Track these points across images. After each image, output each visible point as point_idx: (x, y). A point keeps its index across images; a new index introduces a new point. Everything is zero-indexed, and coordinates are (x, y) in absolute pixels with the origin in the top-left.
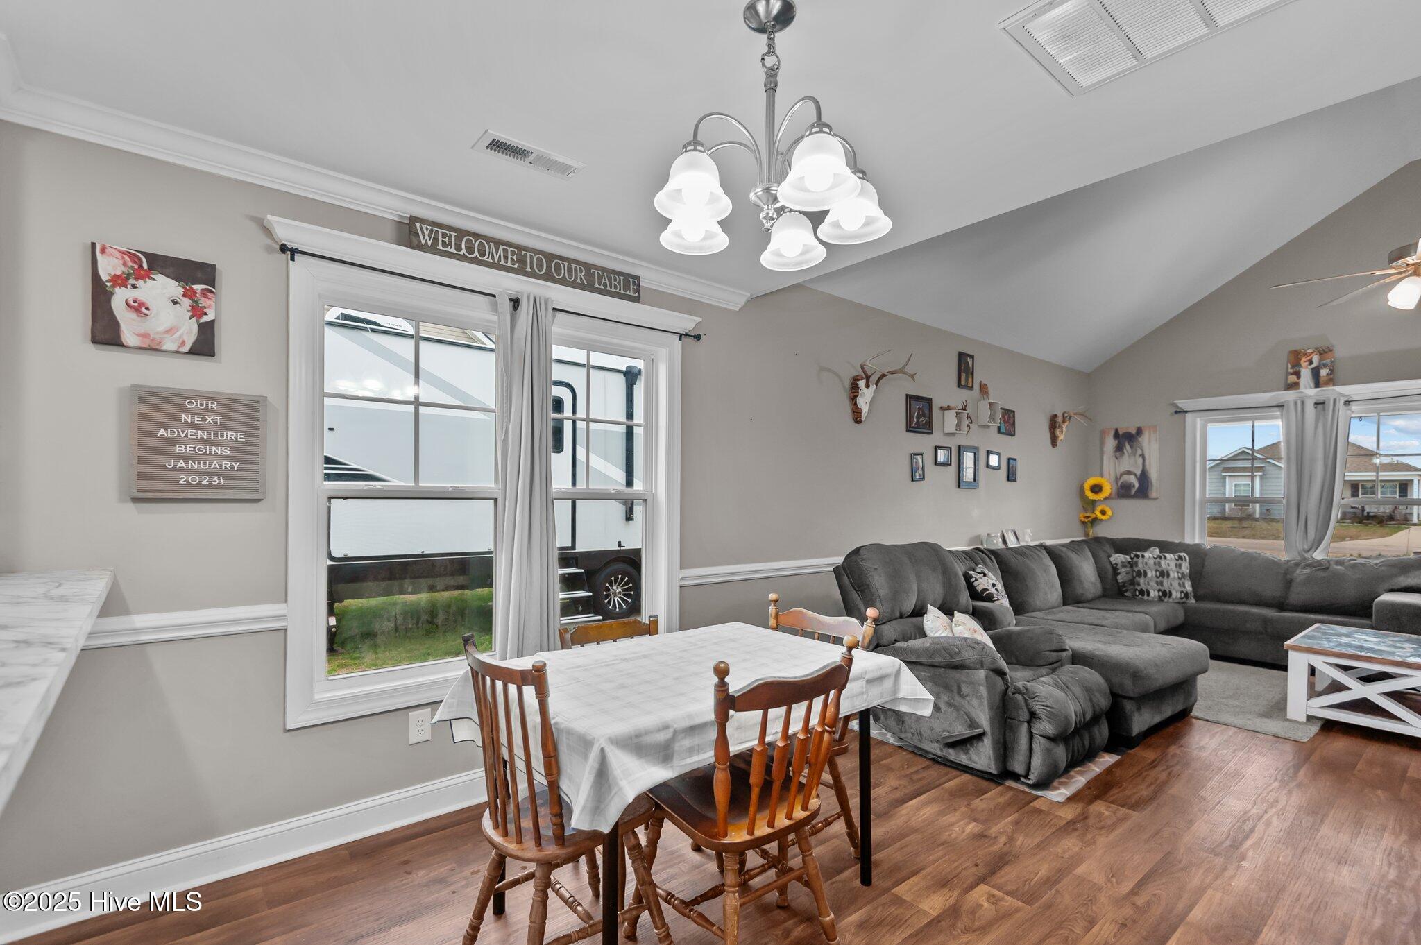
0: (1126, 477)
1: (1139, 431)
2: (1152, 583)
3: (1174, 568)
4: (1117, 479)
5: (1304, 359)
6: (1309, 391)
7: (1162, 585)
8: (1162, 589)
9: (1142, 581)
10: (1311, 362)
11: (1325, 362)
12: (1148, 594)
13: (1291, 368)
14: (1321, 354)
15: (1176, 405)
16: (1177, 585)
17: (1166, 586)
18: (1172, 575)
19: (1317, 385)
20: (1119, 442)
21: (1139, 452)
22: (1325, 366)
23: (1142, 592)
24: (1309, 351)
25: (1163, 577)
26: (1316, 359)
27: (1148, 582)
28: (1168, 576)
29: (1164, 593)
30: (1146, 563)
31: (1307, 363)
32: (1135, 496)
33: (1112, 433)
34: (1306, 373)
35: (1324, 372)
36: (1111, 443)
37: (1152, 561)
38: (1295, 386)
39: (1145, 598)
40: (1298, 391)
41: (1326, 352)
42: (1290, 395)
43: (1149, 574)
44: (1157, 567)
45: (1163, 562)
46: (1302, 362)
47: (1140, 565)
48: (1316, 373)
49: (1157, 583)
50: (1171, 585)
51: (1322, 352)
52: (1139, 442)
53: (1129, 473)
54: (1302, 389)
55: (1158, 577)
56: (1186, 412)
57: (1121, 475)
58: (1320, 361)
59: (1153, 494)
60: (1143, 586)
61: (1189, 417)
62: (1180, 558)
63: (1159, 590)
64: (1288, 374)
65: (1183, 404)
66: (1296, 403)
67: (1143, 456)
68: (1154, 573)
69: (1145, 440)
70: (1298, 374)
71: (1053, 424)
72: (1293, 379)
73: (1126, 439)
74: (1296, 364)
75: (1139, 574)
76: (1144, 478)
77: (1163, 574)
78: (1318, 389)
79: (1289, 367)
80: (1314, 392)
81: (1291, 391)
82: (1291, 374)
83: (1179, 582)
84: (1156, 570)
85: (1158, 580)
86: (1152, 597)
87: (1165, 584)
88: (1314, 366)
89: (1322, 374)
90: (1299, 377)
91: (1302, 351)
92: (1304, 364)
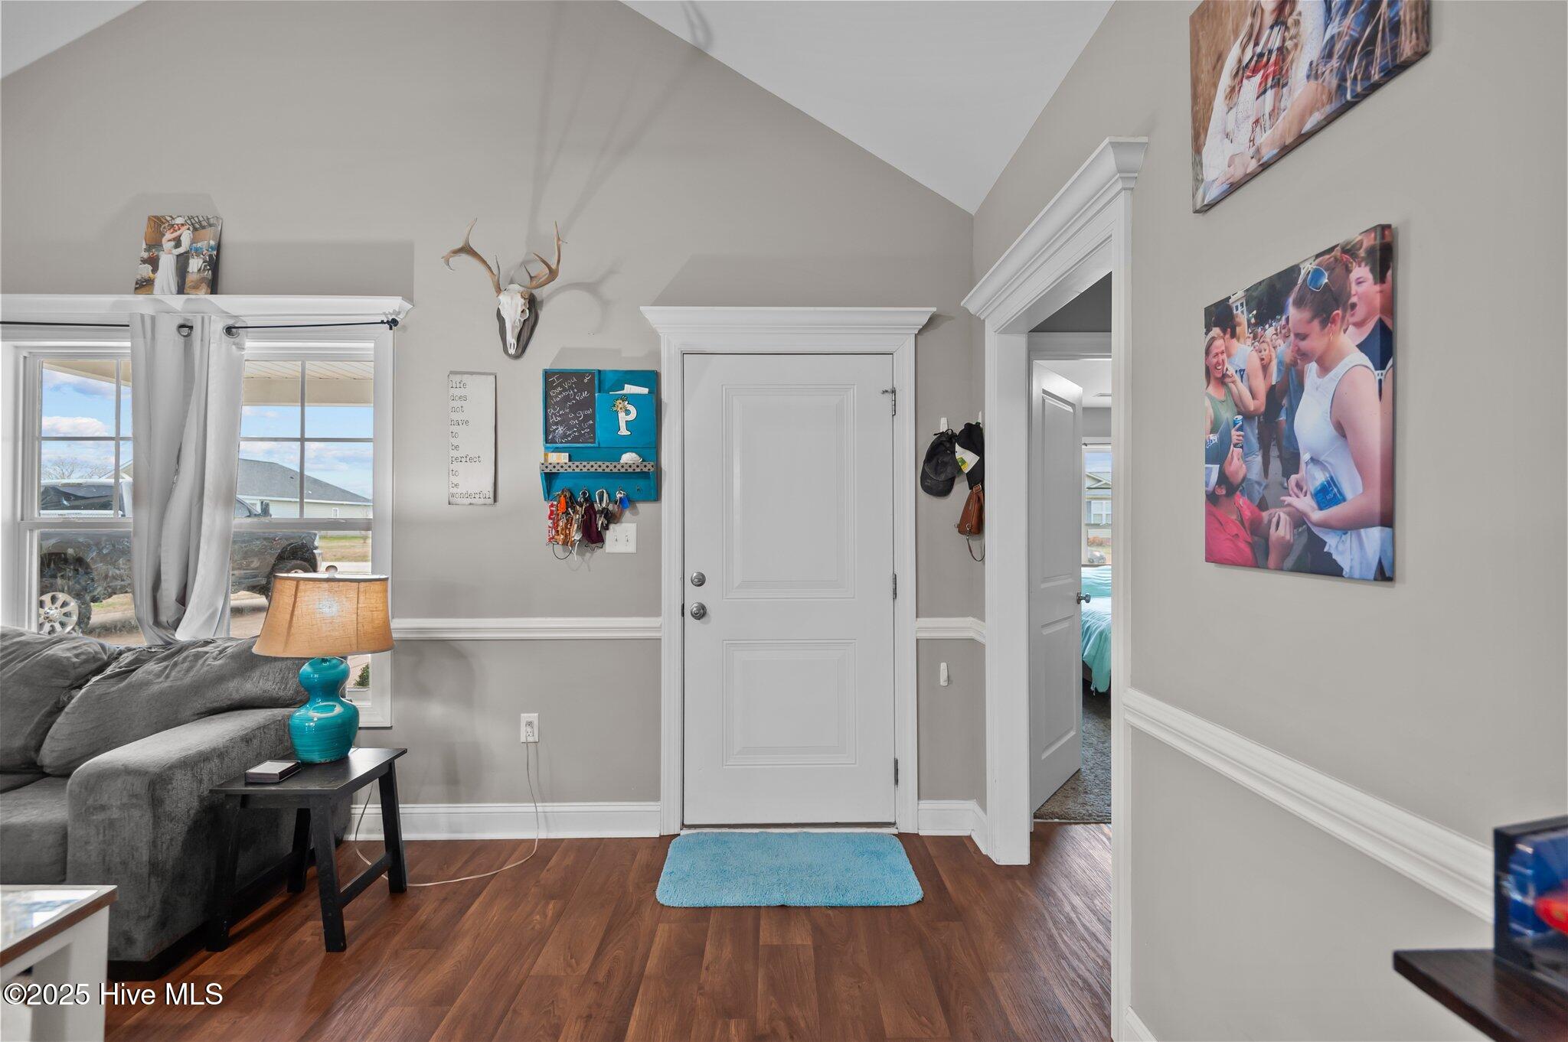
5: (169, 235)
6: (166, 296)
10: (178, 244)
11: (199, 245)
13: (146, 250)
14: (195, 229)
19: (181, 290)
22: (200, 253)
24: (179, 221)
26: (185, 238)
31: (173, 243)
34: (167, 262)
38: (144, 285)
41: (203, 227)
42: (141, 304)
46: (164, 240)
48: (183, 262)
51: (197, 226)
54: (158, 294)
58: (193, 241)
64: (141, 261)
66: (145, 322)
70: (154, 262)
72: (146, 270)
74: (154, 245)
78: (183, 297)
79: (144, 246)
80: (178, 302)
81: (141, 298)
82: (144, 261)
88: (181, 250)
89: (190, 269)
90: (155, 269)
91: (169, 219)
92: (167, 245)
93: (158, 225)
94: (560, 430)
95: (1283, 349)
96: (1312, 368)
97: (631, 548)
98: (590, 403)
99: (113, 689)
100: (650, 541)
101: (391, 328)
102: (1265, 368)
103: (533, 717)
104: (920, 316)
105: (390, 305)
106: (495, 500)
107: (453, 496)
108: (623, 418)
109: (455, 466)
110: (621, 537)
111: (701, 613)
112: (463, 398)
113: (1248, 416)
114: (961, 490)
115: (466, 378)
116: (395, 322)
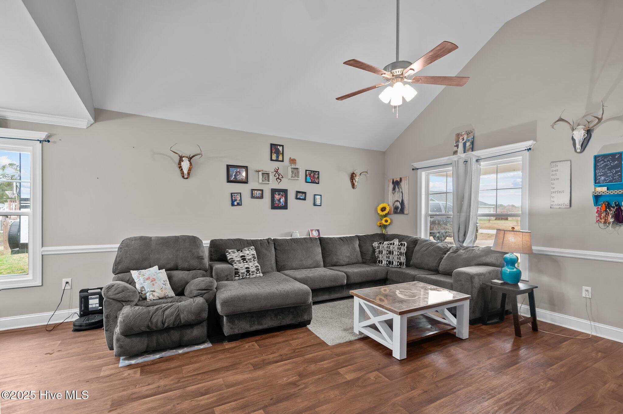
0: (396, 203)
1: (401, 179)
2: (385, 257)
3: (396, 250)
4: (393, 204)
5: (461, 138)
6: (461, 155)
7: (389, 258)
8: (389, 260)
9: (380, 256)
10: (463, 140)
11: (469, 138)
13: (455, 143)
14: (468, 134)
15: (413, 166)
16: (397, 258)
17: (391, 259)
18: (395, 253)
19: (464, 152)
20: (394, 186)
21: (401, 190)
22: (469, 140)
23: (379, 262)
24: (463, 133)
25: (390, 254)
26: (465, 137)
27: (383, 256)
28: (393, 254)
29: (390, 262)
30: (383, 247)
31: (462, 140)
32: (399, 213)
33: (392, 181)
34: (461, 145)
36: (391, 186)
37: (386, 246)
38: (455, 153)
39: (380, 264)
40: (457, 155)
41: (470, 133)
42: (454, 158)
43: (384, 253)
44: (388, 249)
46: (460, 139)
47: (381, 248)
48: (464, 145)
49: (387, 257)
51: (468, 133)
52: (400, 185)
53: (397, 201)
54: (459, 154)
55: (387, 254)
56: (418, 169)
57: (395, 202)
58: (467, 138)
59: (406, 212)
60: (380, 259)
61: (419, 171)
62: (402, 244)
63: (387, 261)
65: (417, 165)
66: (456, 162)
67: (402, 192)
68: (386, 252)
69: (402, 184)
70: (457, 146)
71: (352, 177)
73: (397, 184)
74: (457, 141)
75: (379, 253)
76: (402, 203)
77: (391, 252)
78: (465, 154)
79: (455, 142)
80: (463, 155)
81: (455, 156)
82: (455, 146)
83: (397, 257)
84: (387, 251)
85: (388, 256)
86: (383, 264)
87: (391, 258)
88: (464, 141)
89: (467, 146)
90: (458, 148)
91: (461, 133)
92: (461, 140)
93: (458, 135)
94: (603, 178)
98: (619, 165)
99: (454, 255)
101: (528, 151)
103: (589, 288)
105: (528, 143)
106: (570, 206)
107: (552, 205)
109: (553, 195)
112: (557, 170)
115: (557, 163)
116: (530, 149)
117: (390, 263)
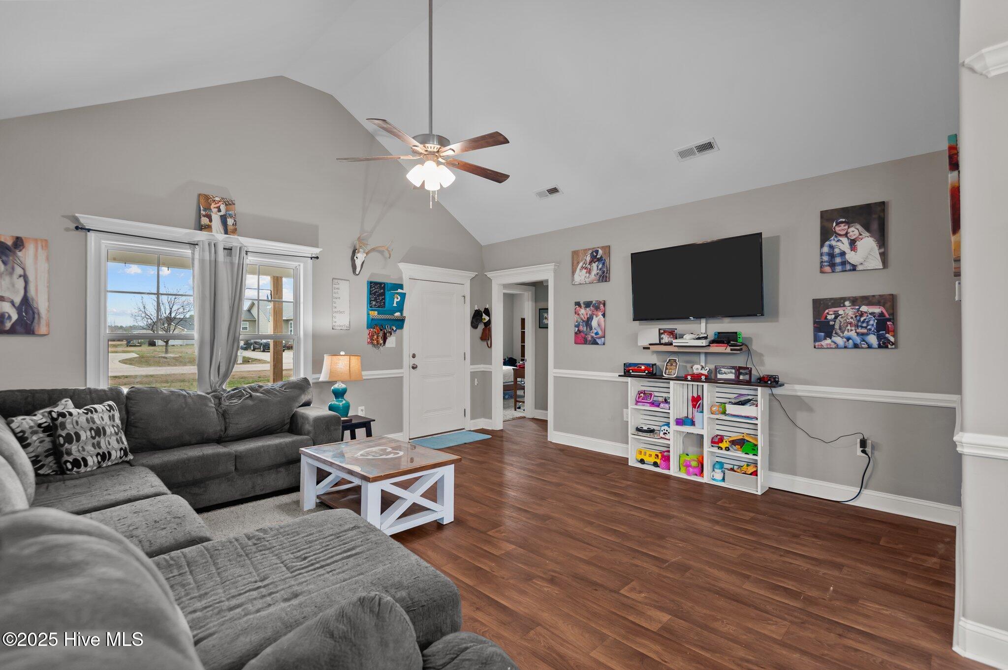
1: (19, 243)
2: (89, 448)
3: (107, 422)
5: (213, 205)
6: (218, 234)
7: (100, 447)
8: (101, 451)
9: (74, 448)
10: (219, 211)
12: (86, 465)
13: (203, 210)
14: (226, 205)
15: (76, 219)
16: (115, 442)
17: (104, 448)
18: (107, 431)
19: (225, 232)
21: (18, 271)
22: (231, 216)
23: (76, 463)
24: (218, 199)
25: (99, 436)
26: (223, 207)
27: (82, 447)
28: (104, 433)
29: (103, 457)
30: (77, 422)
31: (216, 209)
32: (11, 332)
34: (216, 218)
35: (230, 222)
37: (83, 418)
38: (208, 228)
39: (83, 469)
40: (210, 233)
41: (230, 204)
42: (201, 236)
43: (83, 437)
44: (91, 425)
45: (95, 416)
46: (212, 207)
47: (69, 426)
48: (224, 219)
49: (93, 446)
50: (109, 444)
52: (17, 257)
53: (2, 298)
54: (214, 233)
55: (93, 438)
56: (89, 230)
59: (42, 329)
60: (77, 455)
61: (91, 236)
62: (110, 407)
63: (98, 454)
64: (199, 216)
65: (86, 220)
66: (209, 244)
67: (25, 277)
68: (88, 433)
69: (28, 256)
70: (210, 218)
72: (204, 221)
74: (208, 208)
75: (69, 439)
76: (26, 307)
77: (99, 432)
78: (227, 236)
81: (204, 233)
83: (115, 438)
84: (91, 429)
85: (95, 441)
86: (90, 467)
87: (103, 444)
88: (222, 213)
89: (228, 223)
90: (211, 221)
91: (211, 197)
92: (214, 210)
93: (207, 199)
94: (374, 303)
95: (590, 312)
96: (595, 316)
97: (394, 345)
98: (383, 294)
100: (400, 343)
101: (311, 259)
102: (587, 314)
103: (363, 408)
104: (473, 274)
105: (315, 251)
106: (350, 327)
107: (334, 326)
108: (396, 300)
109: (335, 315)
110: (391, 341)
111: (414, 367)
112: (339, 289)
113: (583, 321)
114: (481, 327)
115: (339, 281)
116: (317, 258)
117: (105, 456)
